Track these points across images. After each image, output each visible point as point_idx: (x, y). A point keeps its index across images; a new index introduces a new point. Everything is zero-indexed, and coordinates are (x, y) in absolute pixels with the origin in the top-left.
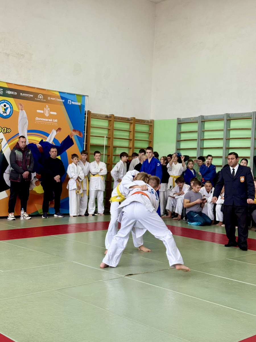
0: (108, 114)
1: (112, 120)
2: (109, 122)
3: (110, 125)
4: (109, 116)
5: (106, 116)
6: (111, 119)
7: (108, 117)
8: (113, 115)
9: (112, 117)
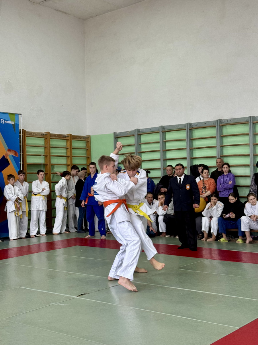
0: (44, 131)
1: (48, 138)
2: (45, 139)
3: (46, 143)
5: (42, 134)
6: (47, 137)
7: (44, 135)
8: (49, 133)
9: (48, 135)
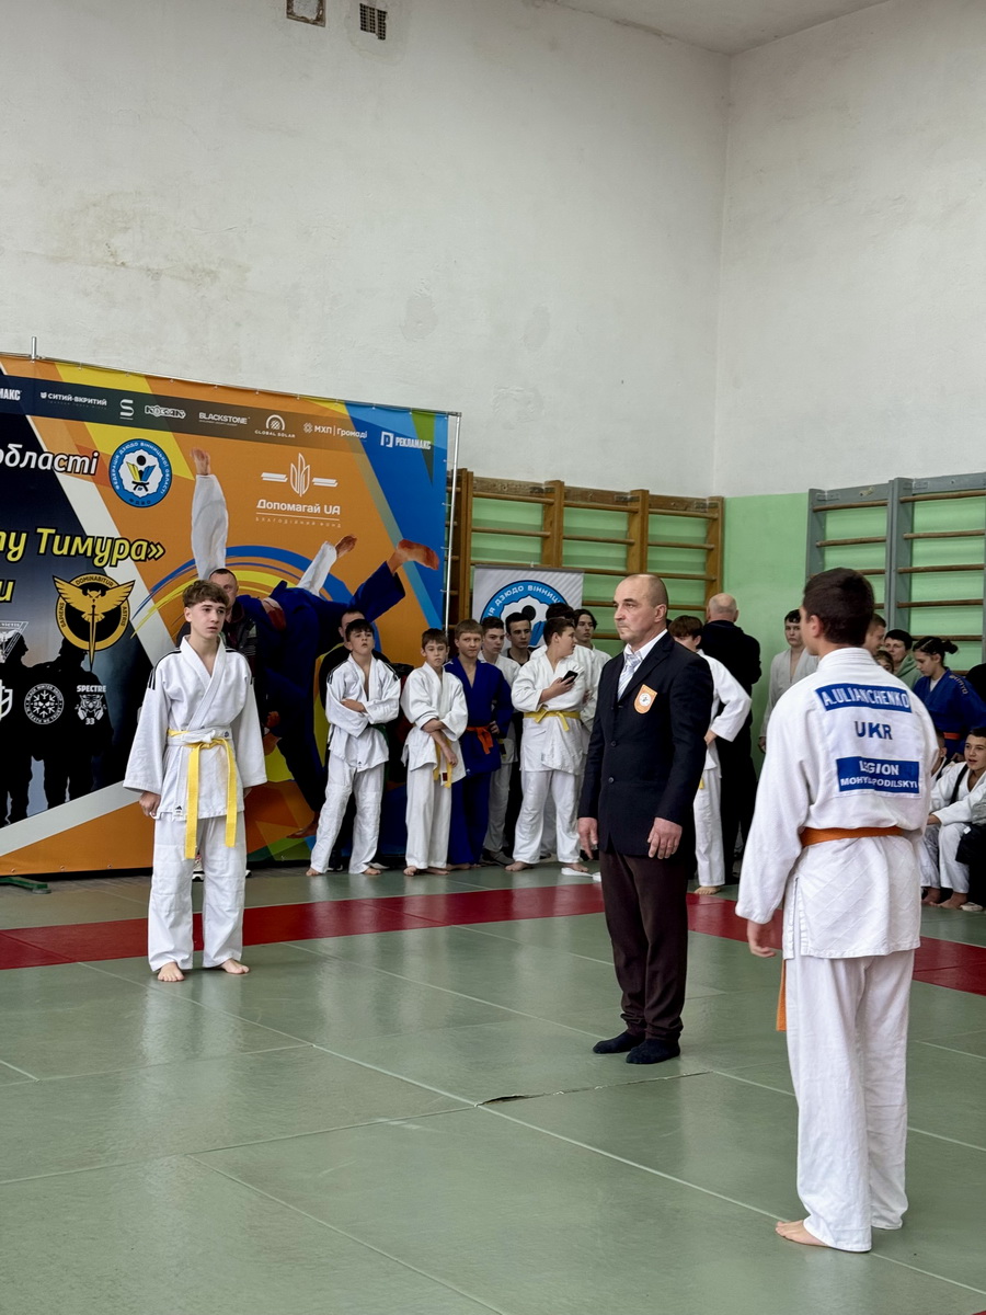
0: (541, 478)
1: (557, 503)
2: (544, 508)
3: (549, 520)
4: (543, 487)
5: (534, 488)
6: (553, 498)
7: (541, 491)
8: (560, 484)
9: (557, 492)
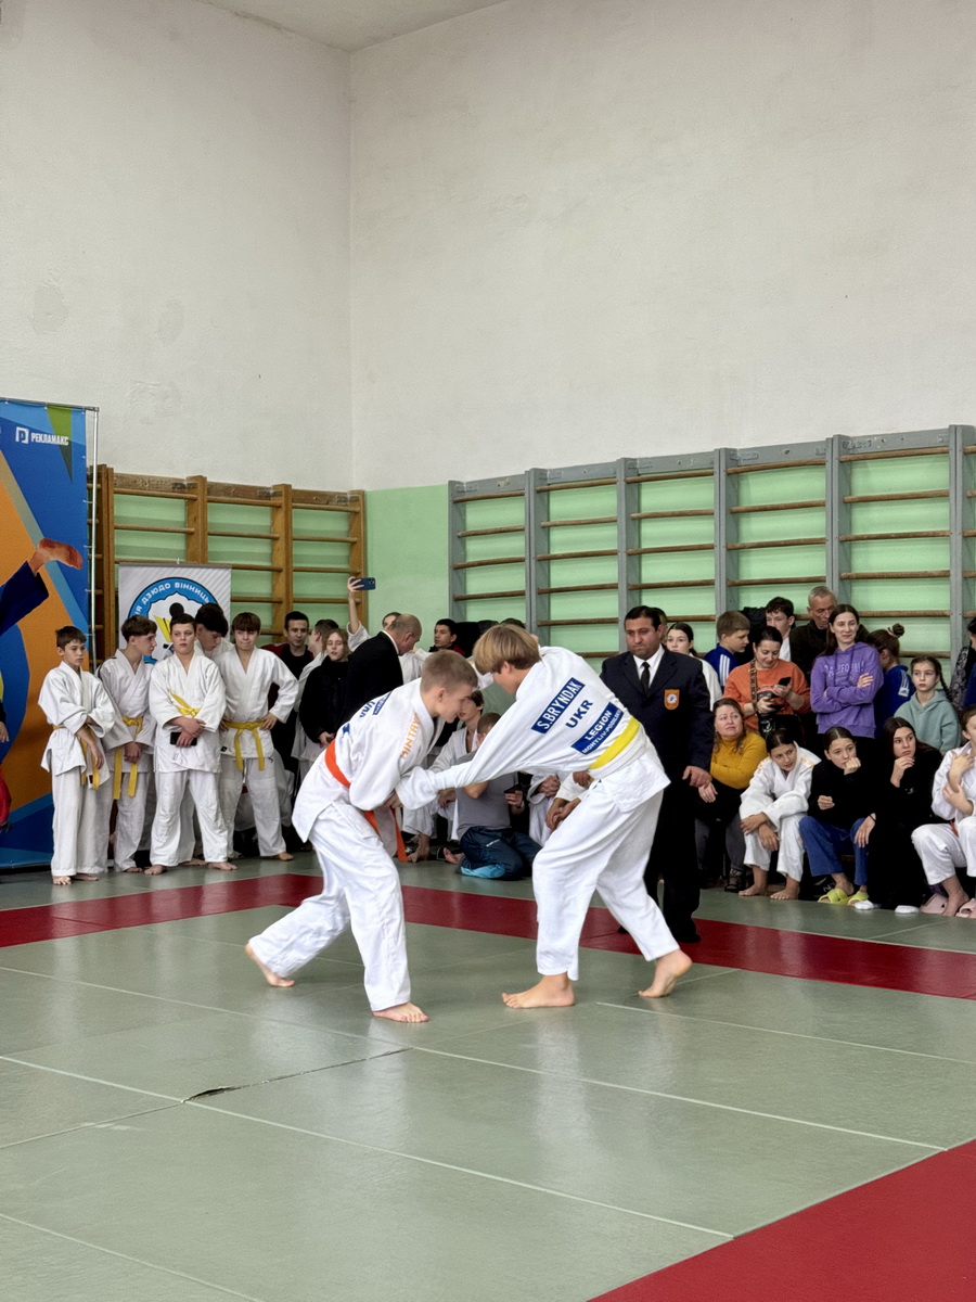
0: (183, 474)
1: (199, 499)
2: (187, 504)
3: (192, 517)
4: (185, 483)
5: (176, 484)
6: (195, 494)
7: (183, 486)
8: (203, 479)
9: (200, 486)
